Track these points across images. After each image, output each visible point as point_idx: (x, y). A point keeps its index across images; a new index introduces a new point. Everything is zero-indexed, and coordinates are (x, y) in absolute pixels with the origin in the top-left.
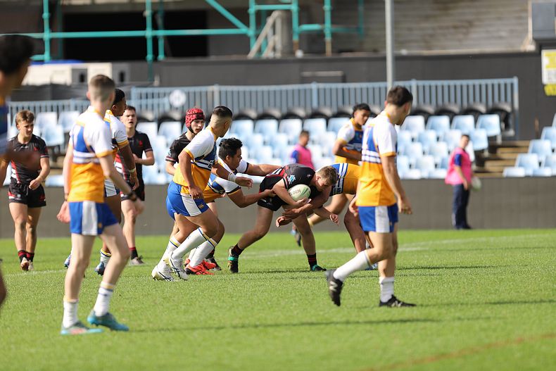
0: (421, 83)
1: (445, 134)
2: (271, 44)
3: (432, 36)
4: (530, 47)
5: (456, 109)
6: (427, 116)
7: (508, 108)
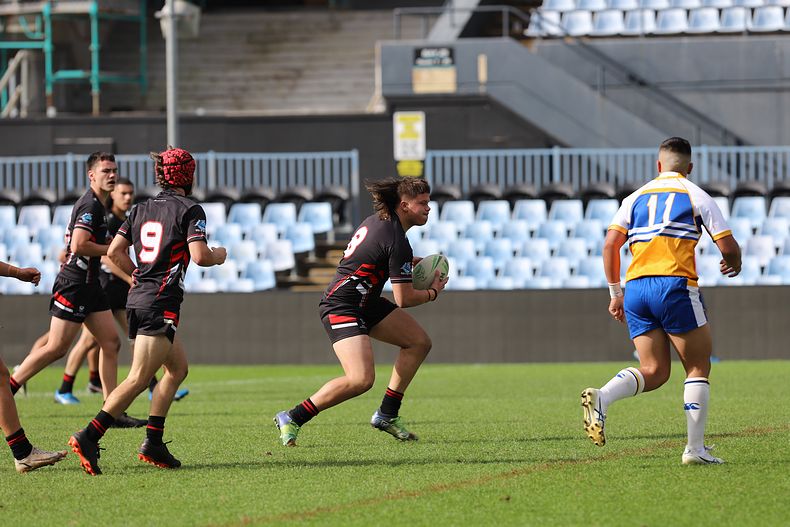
0: (222, 156)
1: (254, 229)
2: (13, 98)
3: (244, 89)
4: (378, 107)
5: (270, 194)
6: (229, 203)
7: (343, 193)
